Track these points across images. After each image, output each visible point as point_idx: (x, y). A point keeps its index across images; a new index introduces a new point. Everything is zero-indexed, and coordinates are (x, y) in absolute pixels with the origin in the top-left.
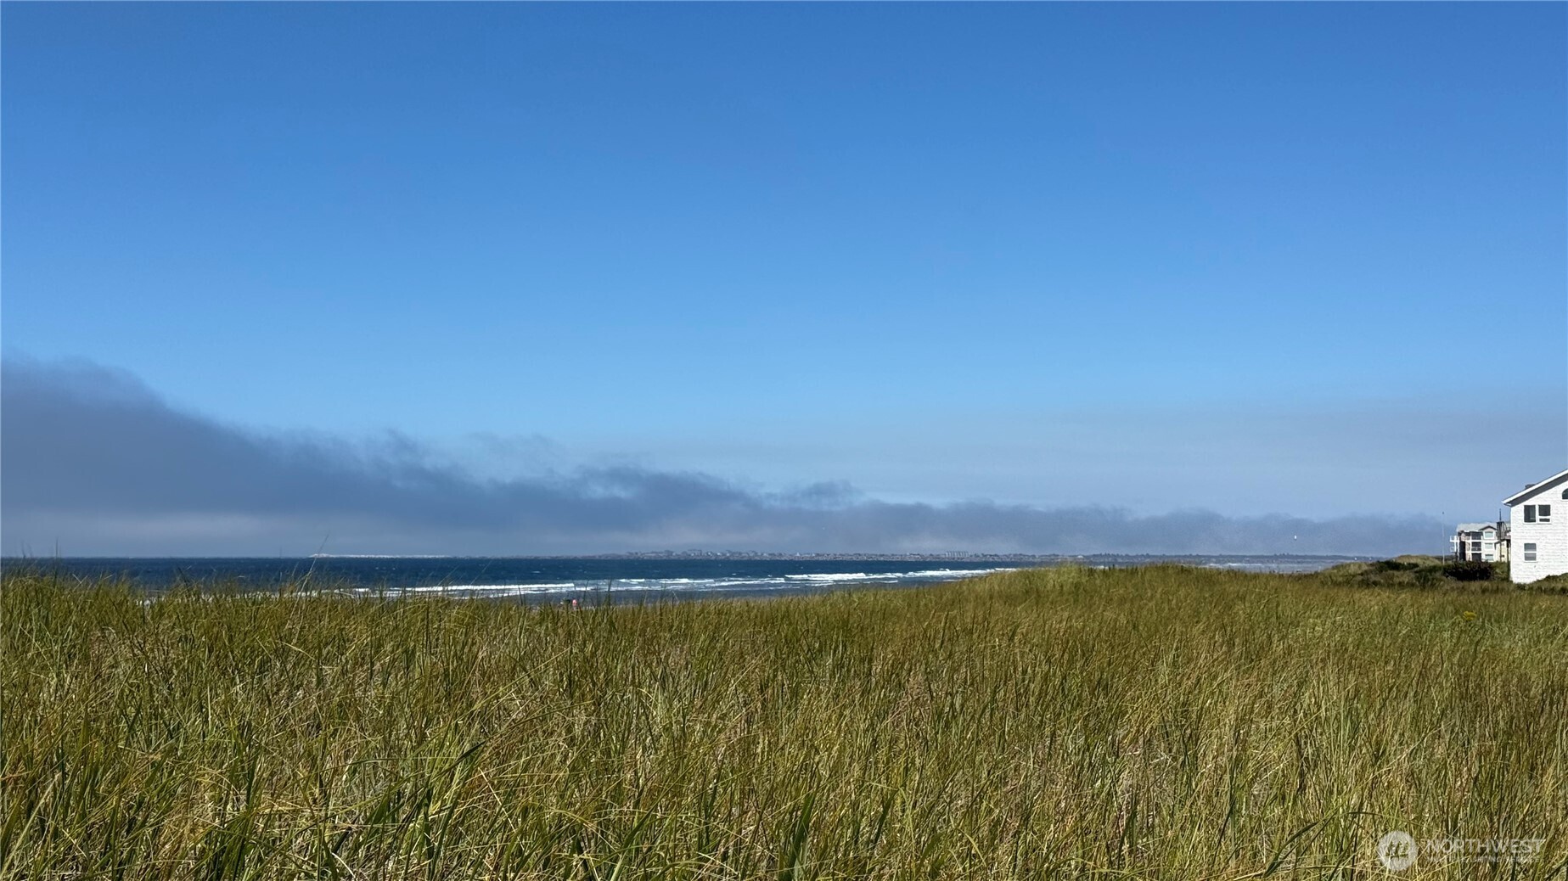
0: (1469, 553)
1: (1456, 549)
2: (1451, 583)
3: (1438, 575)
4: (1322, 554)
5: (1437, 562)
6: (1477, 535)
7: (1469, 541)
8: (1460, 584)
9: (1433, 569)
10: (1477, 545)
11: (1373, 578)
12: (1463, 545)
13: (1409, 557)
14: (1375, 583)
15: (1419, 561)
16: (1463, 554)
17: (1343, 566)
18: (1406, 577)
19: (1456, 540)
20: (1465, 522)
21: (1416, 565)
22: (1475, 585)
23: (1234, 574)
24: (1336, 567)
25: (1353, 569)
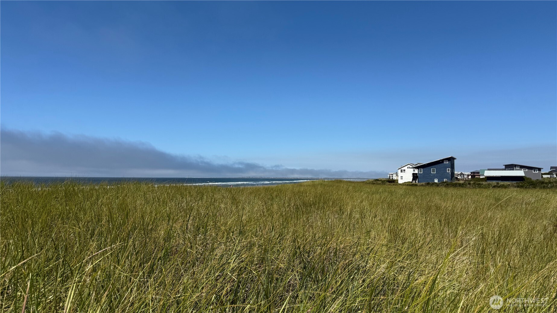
0: (391, 178)
1: (389, 177)
2: (388, 183)
3: (386, 182)
4: (366, 178)
5: (385, 179)
6: (392, 175)
7: (391, 176)
8: (389, 183)
9: (385, 181)
10: (392, 176)
11: (374, 182)
12: (390, 176)
13: (380, 178)
14: (374, 183)
15: (382, 179)
16: (390, 178)
17: (369, 180)
18: (380, 182)
19: (389, 175)
20: (391, 172)
21: (382, 180)
22: (392, 184)
23: (350, 182)
24: (368, 180)
25: (371, 181)
